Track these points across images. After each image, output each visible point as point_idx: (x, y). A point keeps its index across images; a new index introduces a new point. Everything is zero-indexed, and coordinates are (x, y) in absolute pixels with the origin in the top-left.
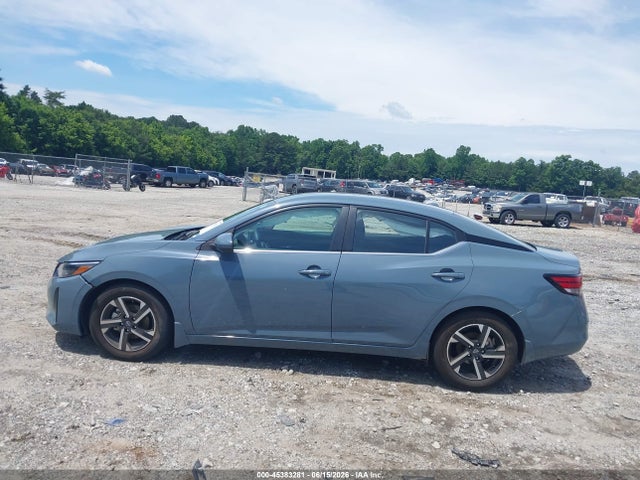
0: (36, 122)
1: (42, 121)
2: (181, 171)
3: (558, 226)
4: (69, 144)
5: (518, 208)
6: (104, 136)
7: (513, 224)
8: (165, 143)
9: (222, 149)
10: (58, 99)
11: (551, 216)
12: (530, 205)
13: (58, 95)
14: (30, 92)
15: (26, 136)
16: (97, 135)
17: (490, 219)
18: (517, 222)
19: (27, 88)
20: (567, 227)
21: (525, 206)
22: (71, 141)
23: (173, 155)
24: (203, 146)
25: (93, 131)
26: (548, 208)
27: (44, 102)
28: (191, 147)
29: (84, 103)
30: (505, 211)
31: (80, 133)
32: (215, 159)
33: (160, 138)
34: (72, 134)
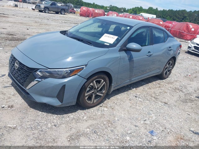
3: (61, 14)
5: (49, 7)
7: (48, 13)
11: (59, 10)
12: (53, 6)
17: (39, 10)
18: (49, 12)
20: (64, 14)
21: (51, 6)
26: (58, 7)
30: (45, 8)
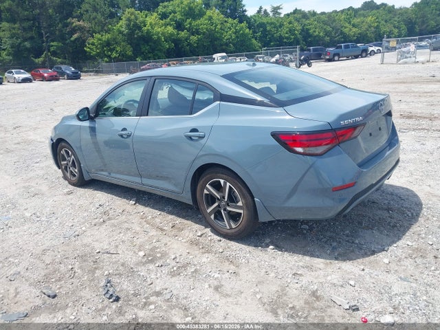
0: (265, 30)
1: (268, 28)
2: (347, 47)
4: (285, 40)
6: (308, 30)
8: (354, 26)
9: (404, 21)
10: (278, 11)
13: (278, 8)
14: (263, 10)
15: (261, 39)
16: (303, 30)
19: (261, 8)
22: (287, 38)
23: (359, 34)
24: (386, 21)
25: (300, 28)
27: (271, 14)
28: (376, 24)
29: (296, 9)
31: (291, 31)
32: (397, 30)
33: (350, 23)
34: (287, 33)
